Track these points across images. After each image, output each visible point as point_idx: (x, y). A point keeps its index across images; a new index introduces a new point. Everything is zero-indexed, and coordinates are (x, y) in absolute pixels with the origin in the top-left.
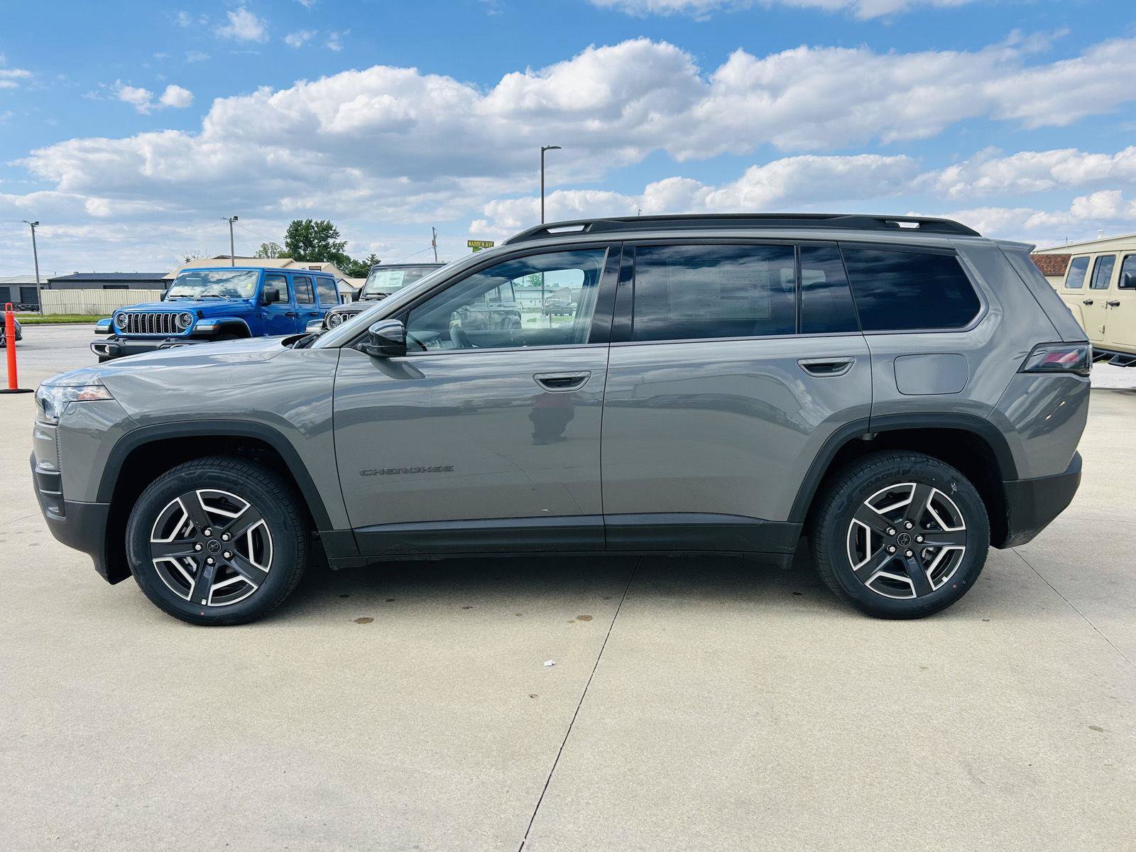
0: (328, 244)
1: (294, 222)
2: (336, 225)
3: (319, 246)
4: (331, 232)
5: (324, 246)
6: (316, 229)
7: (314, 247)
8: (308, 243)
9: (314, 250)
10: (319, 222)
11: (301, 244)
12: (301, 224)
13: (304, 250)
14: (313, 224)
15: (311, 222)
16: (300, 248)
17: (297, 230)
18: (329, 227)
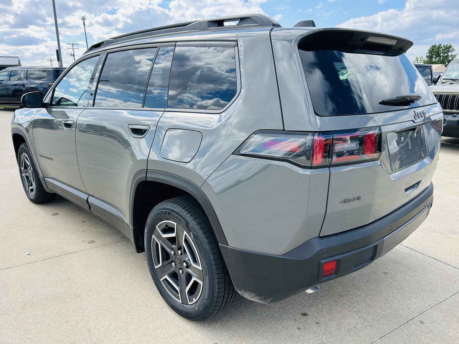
0: (448, 55)
1: (433, 45)
2: (454, 46)
3: (443, 57)
4: (451, 49)
5: (446, 56)
6: (443, 48)
7: (441, 57)
8: (438, 55)
9: (440, 59)
10: (445, 45)
11: (434, 56)
12: (436, 46)
13: (435, 59)
14: (442, 46)
15: (441, 45)
16: (433, 58)
17: (433, 49)
18: (450, 47)
